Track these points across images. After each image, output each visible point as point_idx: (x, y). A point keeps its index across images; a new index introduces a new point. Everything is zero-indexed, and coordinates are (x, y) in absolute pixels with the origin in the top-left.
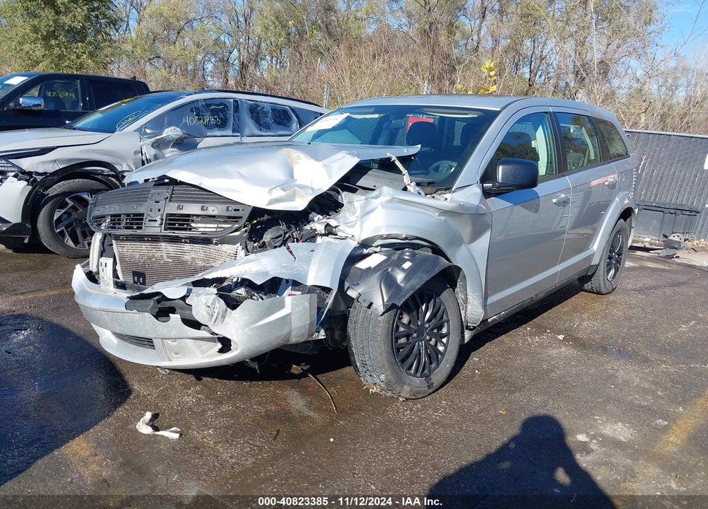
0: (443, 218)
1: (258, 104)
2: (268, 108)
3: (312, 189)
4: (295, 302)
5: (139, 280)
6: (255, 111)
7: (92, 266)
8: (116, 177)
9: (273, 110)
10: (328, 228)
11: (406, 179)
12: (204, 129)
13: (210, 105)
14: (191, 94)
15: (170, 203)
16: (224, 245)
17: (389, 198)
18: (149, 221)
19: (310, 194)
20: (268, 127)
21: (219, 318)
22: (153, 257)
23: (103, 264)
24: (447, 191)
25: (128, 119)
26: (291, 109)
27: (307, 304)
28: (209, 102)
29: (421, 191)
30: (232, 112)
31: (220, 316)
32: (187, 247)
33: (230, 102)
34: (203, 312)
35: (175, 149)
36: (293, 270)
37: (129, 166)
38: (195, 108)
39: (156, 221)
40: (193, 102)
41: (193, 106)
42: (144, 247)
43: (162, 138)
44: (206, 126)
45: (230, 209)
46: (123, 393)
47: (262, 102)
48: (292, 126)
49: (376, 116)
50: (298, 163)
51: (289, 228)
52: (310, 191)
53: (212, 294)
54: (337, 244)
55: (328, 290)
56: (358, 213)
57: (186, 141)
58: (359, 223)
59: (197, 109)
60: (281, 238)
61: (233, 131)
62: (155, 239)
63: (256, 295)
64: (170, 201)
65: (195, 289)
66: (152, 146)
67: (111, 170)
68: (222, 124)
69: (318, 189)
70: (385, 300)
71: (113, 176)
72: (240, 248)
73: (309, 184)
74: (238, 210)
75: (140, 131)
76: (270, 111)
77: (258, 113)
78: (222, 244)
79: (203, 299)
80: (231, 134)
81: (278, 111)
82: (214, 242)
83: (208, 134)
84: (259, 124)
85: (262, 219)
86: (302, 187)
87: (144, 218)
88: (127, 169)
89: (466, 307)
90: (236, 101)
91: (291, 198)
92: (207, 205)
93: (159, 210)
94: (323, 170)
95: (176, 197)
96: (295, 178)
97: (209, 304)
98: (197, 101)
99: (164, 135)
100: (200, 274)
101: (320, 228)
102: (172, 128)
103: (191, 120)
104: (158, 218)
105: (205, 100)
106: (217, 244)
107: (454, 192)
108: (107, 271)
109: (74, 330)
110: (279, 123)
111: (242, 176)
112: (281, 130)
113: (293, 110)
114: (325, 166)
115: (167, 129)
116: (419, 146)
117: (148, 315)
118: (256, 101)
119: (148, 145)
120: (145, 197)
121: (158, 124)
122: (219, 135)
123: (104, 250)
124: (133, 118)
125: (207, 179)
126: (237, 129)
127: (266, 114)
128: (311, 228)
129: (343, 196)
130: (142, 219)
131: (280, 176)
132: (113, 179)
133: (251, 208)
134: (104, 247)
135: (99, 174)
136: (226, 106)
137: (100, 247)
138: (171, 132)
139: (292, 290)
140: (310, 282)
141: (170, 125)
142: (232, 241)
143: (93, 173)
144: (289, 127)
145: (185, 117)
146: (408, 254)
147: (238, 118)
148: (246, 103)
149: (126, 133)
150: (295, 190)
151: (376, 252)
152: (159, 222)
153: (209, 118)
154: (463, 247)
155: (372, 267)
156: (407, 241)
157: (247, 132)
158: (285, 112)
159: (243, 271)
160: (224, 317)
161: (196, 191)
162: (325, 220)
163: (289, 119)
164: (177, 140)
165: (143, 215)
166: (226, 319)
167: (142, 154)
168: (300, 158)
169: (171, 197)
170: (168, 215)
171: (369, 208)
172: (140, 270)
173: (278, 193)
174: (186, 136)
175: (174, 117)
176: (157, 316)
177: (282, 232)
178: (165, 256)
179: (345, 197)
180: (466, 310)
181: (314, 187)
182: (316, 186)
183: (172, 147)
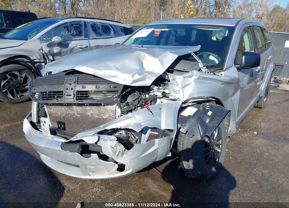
0: (223, 86)
1: (95, 23)
2: (100, 25)
3: (154, 73)
4: (160, 142)
5: (61, 126)
6: (94, 27)
7: (34, 119)
8: (31, 62)
9: (102, 26)
10: (164, 94)
11: (201, 65)
12: (71, 37)
13: (73, 25)
14: (63, 20)
15: (78, 85)
16: (108, 106)
17: (198, 77)
18: (67, 95)
19: (154, 77)
20: (100, 34)
21: (120, 154)
22: (69, 114)
23: (43, 122)
24: (221, 71)
25: (33, 33)
26: (110, 25)
27: (166, 142)
28: (72, 23)
29: (209, 71)
30: (84, 28)
31: (120, 153)
32: (88, 108)
33: (82, 23)
34: (109, 150)
35: (58, 47)
36: (154, 121)
37: (37, 57)
38: (66, 26)
39: (71, 95)
40: (65, 23)
41: (65, 25)
42: (63, 108)
43: (52, 42)
44: (72, 35)
45: (112, 87)
46: (60, 189)
47: (97, 22)
48: (111, 33)
49: (168, 30)
50: (145, 59)
51: (140, 94)
52: (153, 75)
53: (113, 140)
54: (172, 104)
55: (172, 131)
56: (180, 86)
57: (63, 43)
58: (181, 91)
59: (67, 27)
60: (138, 100)
61: (85, 37)
62: (69, 105)
63: (130, 133)
64: (77, 83)
65: (102, 136)
66: (47, 46)
67: (28, 59)
68: (79, 34)
69: (158, 73)
70: (201, 134)
71: (29, 62)
72: (117, 107)
73: (152, 71)
74: (116, 87)
75: (40, 38)
76: (101, 27)
77: (95, 28)
78: (107, 105)
79: (109, 143)
80: (84, 39)
81: (104, 26)
82: (103, 104)
83: (73, 39)
84: (96, 33)
85: (127, 90)
86: (149, 73)
87: (64, 93)
88: (36, 58)
89: (228, 128)
90: (85, 22)
91: (143, 79)
92: (99, 85)
93: (72, 89)
94: (159, 63)
95: (81, 81)
96: (144, 68)
97: (113, 146)
98: (67, 23)
99: (53, 41)
100: (102, 126)
101: (159, 94)
102: (57, 37)
103: (65, 32)
104: (72, 94)
105: (71, 22)
106: (104, 106)
107: (225, 71)
108: (46, 125)
109: (23, 149)
110: (105, 32)
111: (117, 69)
112: (106, 35)
113: (111, 26)
114: (160, 60)
115: (54, 38)
116: (200, 46)
117: (77, 154)
118: (94, 22)
119: (45, 46)
120: (63, 82)
121: (49, 35)
122: (78, 39)
123: (39, 110)
124: (36, 32)
125: (99, 71)
126: (87, 36)
127: (99, 28)
128: (154, 94)
129: (169, 76)
130: (62, 94)
131: (137, 67)
132: (29, 64)
133: (123, 86)
134: (39, 109)
135: (22, 61)
136: (80, 25)
137: (37, 108)
138: (56, 39)
139: (151, 131)
140: (163, 127)
141: (55, 35)
142: (112, 104)
143: (19, 61)
144: (109, 34)
145: (62, 31)
146: (208, 107)
147: (86, 31)
148: (90, 23)
149: (34, 40)
150: (145, 74)
151: (189, 106)
152: (73, 96)
153: (73, 31)
154: (229, 99)
155: (191, 115)
156: (206, 99)
157: (91, 37)
158: (107, 27)
159: (127, 124)
160: (123, 154)
161: (91, 77)
162: (162, 90)
163: (109, 30)
164: (59, 43)
165: (62, 92)
166: (124, 155)
167: (43, 51)
168: (145, 56)
169: (78, 81)
170: (77, 92)
171: (186, 83)
172: (62, 121)
173: (137, 77)
174: (63, 40)
175: (56, 31)
176: (81, 153)
177: (137, 97)
178: (76, 113)
179: (170, 76)
180: (228, 129)
181: (155, 72)
182: (156, 72)
183: (57, 46)
